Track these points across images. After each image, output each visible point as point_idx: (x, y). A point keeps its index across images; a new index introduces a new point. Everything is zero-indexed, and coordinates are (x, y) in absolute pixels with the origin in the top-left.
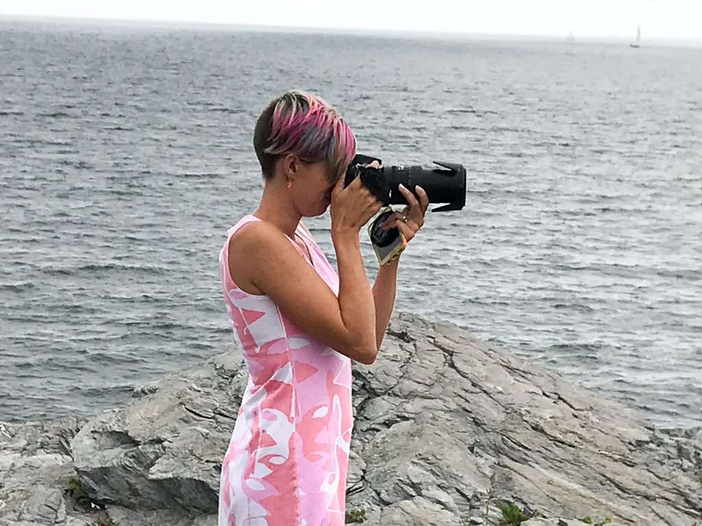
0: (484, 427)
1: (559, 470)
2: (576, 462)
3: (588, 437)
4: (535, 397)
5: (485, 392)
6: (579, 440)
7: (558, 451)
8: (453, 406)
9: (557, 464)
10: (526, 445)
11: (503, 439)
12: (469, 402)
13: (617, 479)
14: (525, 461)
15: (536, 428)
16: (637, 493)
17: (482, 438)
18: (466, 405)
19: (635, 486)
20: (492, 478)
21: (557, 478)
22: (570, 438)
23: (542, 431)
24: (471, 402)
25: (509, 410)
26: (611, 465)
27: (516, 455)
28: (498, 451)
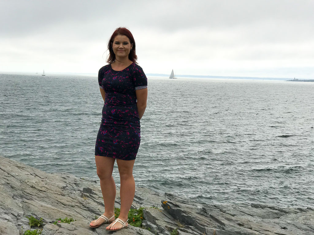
0: (15, 188)
1: (43, 201)
2: (48, 197)
3: (48, 187)
4: (29, 176)
5: (12, 176)
6: (46, 189)
7: (41, 194)
8: (3, 182)
9: (42, 199)
10: (31, 194)
11: (23, 192)
12: (8, 180)
13: (62, 201)
14: (32, 199)
15: (32, 187)
16: (69, 205)
17: (15, 193)
18: (8, 182)
19: (68, 203)
20: (22, 207)
21: (43, 204)
22: (43, 189)
23: (35, 188)
24: (9, 180)
25: (21, 181)
26: (58, 196)
27: (28, 197)
28: (22, 197)
